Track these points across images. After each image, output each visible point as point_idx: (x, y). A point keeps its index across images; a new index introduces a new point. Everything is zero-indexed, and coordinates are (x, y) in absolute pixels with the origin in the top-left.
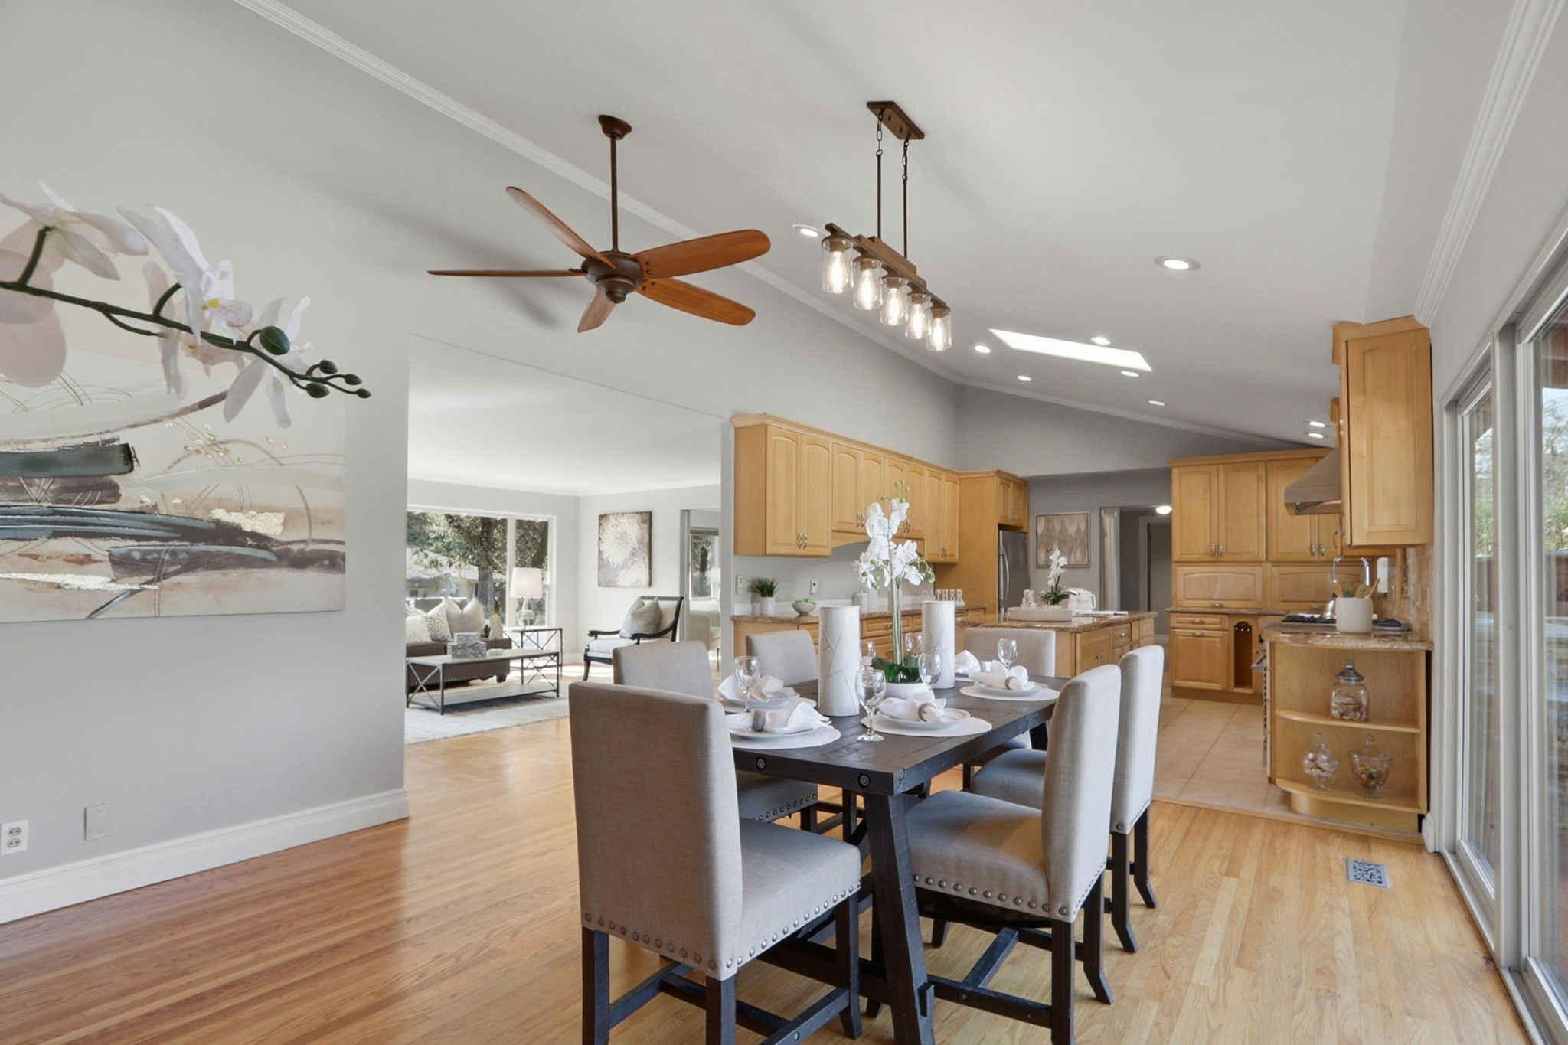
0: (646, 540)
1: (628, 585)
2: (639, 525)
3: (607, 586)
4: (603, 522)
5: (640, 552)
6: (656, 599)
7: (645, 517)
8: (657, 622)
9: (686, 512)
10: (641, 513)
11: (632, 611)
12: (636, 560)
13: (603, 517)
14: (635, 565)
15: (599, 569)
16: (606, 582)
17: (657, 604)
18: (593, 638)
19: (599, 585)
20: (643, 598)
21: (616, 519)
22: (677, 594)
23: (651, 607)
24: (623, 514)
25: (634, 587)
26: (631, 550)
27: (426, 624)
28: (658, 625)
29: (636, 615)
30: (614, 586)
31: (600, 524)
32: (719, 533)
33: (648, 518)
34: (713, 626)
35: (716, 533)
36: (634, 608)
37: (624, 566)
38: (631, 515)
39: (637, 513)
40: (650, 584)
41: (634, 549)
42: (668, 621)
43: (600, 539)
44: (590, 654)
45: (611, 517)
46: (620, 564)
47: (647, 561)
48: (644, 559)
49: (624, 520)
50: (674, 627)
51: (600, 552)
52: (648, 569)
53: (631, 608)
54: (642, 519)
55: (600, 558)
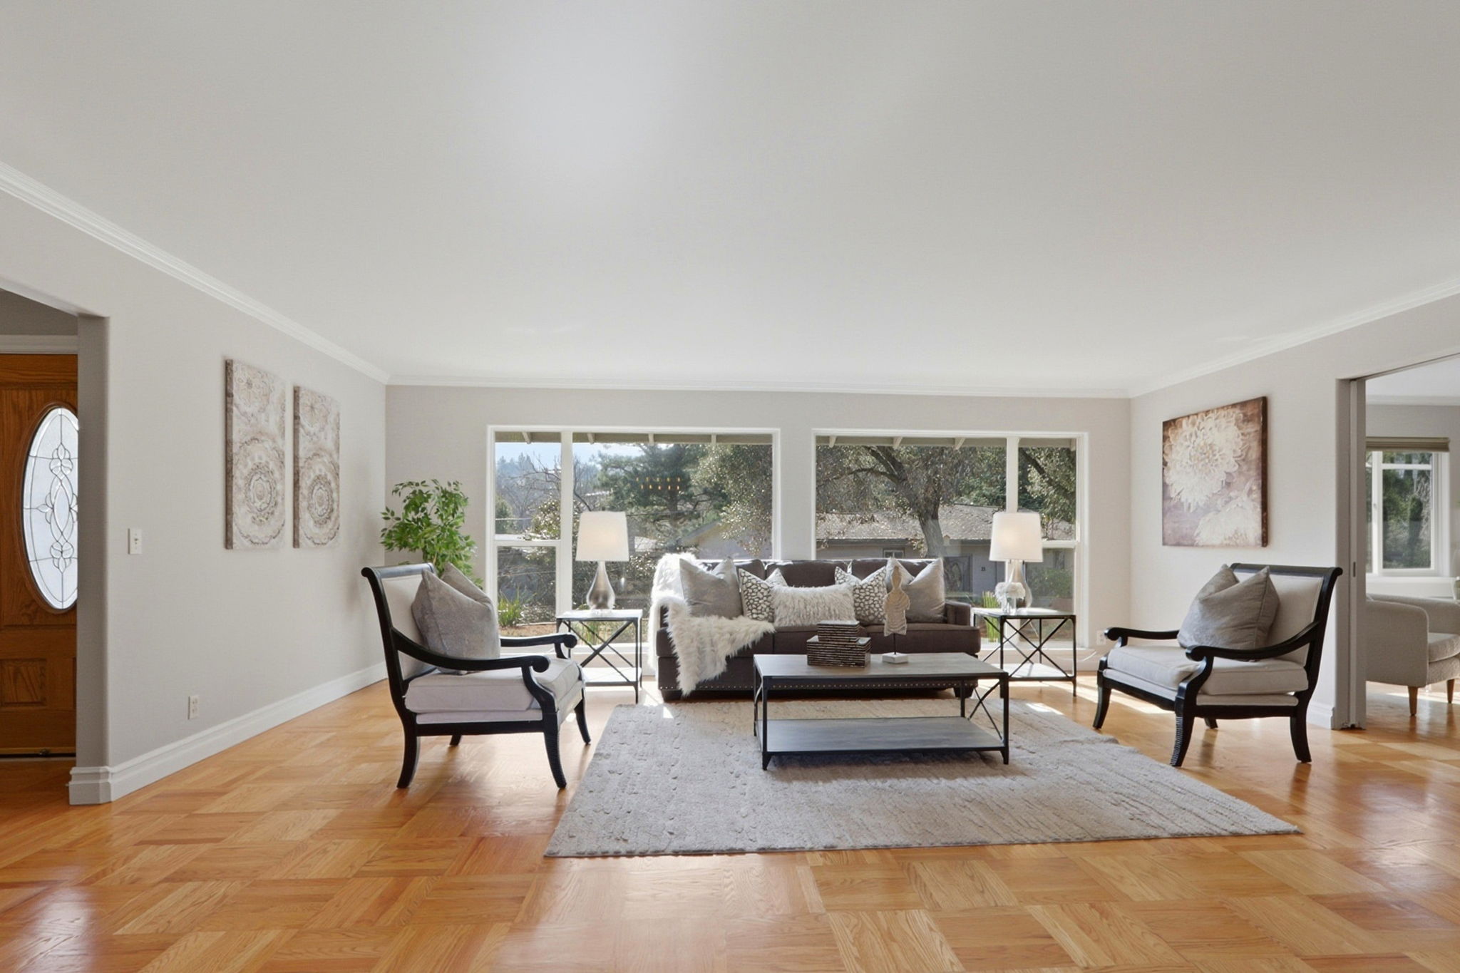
0: (1255, 454)
1: (1217, 542)
2: (1240, 428)
3: (1178, 544)
4: (1170, 433)
5: (1243, 479)
6: (1265, 570)
7: (1253, 410)
8: (1266, 622)
9: (1354, 385)
10: (1243, 404)
11: (1203, 595)
12: (1232, 494)
13: (1167, 425)
14: (1233, 505)
15: (1164, 514)
16: (1178, 540)
17: (1267, 579)
18: (1118, 644)
19: (1164, 544)
20: (1236, 566)
21: (1193, 424)
22: (1330, 562)
23: (1249, 588)
24: (1207, 412)
25: (1228, 546)
26: (1223, 477)
27: (851, 599)
28: (1271, 630)
29: (1210, 604)
30: (1192, 545)
31: (1165, 438)
32: (1450, 446)
33: (1259, 411)
34: (1433, 630)
35: (1443, 446)
36: (1212, 589)
37: (1208, 508)
38: (1223, 413)
39: (1234, 405)
40: (1265, 540)
41: (1228, 474)
42: (1298, 622)
43: (1165, 464)
44: (1108, 674)
45: (1184, 422)
46: (1201, 504)
47: (1257, 495)
48: (1250, 491)
49: (1210, 422)
50: (1314, 637)
51: (1165, 485)
52: (1259, 510)
53: (1204, 590)
54: (1245, 415)
55: (1165, 496)
